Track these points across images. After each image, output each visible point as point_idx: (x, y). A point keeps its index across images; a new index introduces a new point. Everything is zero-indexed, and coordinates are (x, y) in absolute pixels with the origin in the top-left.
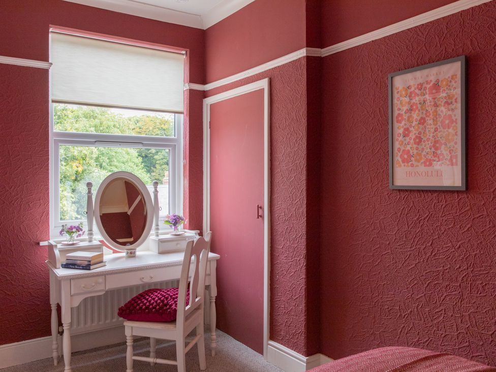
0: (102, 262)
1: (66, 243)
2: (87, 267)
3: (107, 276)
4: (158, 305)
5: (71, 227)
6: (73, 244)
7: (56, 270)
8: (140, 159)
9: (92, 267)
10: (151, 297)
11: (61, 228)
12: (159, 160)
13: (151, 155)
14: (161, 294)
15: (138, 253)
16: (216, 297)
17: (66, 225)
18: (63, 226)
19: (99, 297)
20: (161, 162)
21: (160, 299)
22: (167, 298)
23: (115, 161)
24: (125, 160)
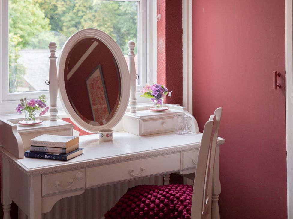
0: (77, 149)
1: (24, 122)
2: (62, 157)
3: (87, 169)
4: (162, 210)
5: (32, 101)
6: (33, 125)
7: (18, 160)
8: (47, 21)
9: (68, 157)
10: (149, 199)
11: (19, 102)
12: (67, 22)
13: (57, 16)
14: (161, 194)
15: (115, 135)
16: (219, 195)
17: (25, 99)
18: (22, 100)
19: (77, 197)
20: (68, 23)
21: (162, 202)
22: (172, 201)
23: (20, 22)
24: (30, 21)
